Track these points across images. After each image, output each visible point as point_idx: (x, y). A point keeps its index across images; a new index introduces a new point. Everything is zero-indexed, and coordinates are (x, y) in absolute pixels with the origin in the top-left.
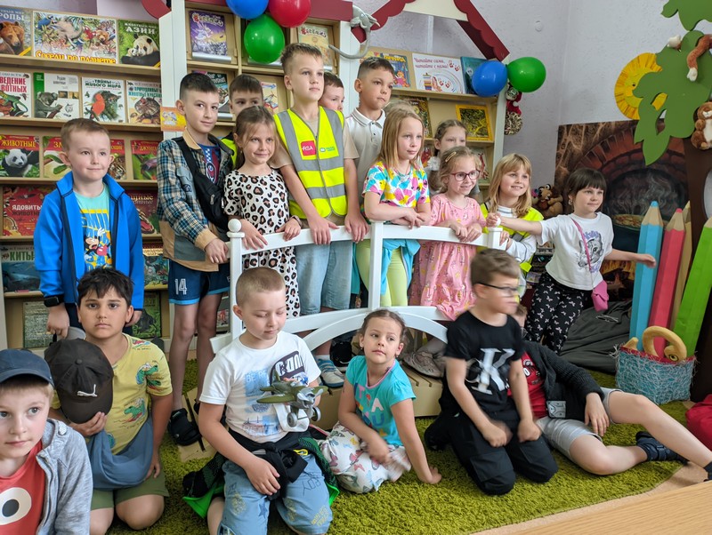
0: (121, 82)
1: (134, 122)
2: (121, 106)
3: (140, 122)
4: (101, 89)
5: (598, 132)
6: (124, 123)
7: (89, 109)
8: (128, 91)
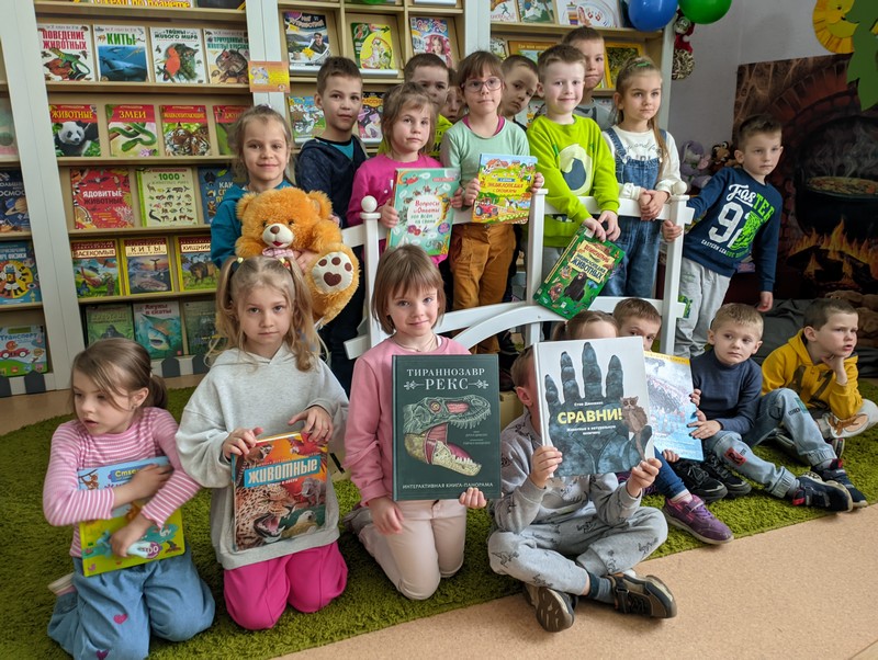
0: (197, 31)
1: (216, 82)
2: (199, 62)
3: (224, 81)
4: (174, 41)
5: (790, 72)
6: (205, 84)
7: (162, 68)
8: (206, 43)
